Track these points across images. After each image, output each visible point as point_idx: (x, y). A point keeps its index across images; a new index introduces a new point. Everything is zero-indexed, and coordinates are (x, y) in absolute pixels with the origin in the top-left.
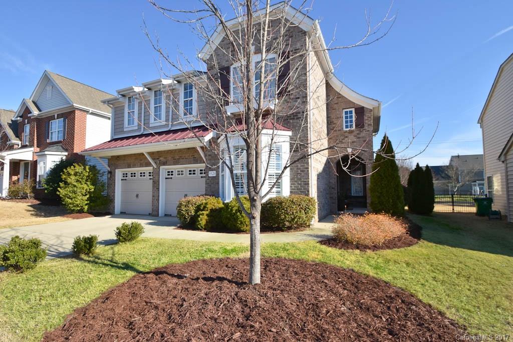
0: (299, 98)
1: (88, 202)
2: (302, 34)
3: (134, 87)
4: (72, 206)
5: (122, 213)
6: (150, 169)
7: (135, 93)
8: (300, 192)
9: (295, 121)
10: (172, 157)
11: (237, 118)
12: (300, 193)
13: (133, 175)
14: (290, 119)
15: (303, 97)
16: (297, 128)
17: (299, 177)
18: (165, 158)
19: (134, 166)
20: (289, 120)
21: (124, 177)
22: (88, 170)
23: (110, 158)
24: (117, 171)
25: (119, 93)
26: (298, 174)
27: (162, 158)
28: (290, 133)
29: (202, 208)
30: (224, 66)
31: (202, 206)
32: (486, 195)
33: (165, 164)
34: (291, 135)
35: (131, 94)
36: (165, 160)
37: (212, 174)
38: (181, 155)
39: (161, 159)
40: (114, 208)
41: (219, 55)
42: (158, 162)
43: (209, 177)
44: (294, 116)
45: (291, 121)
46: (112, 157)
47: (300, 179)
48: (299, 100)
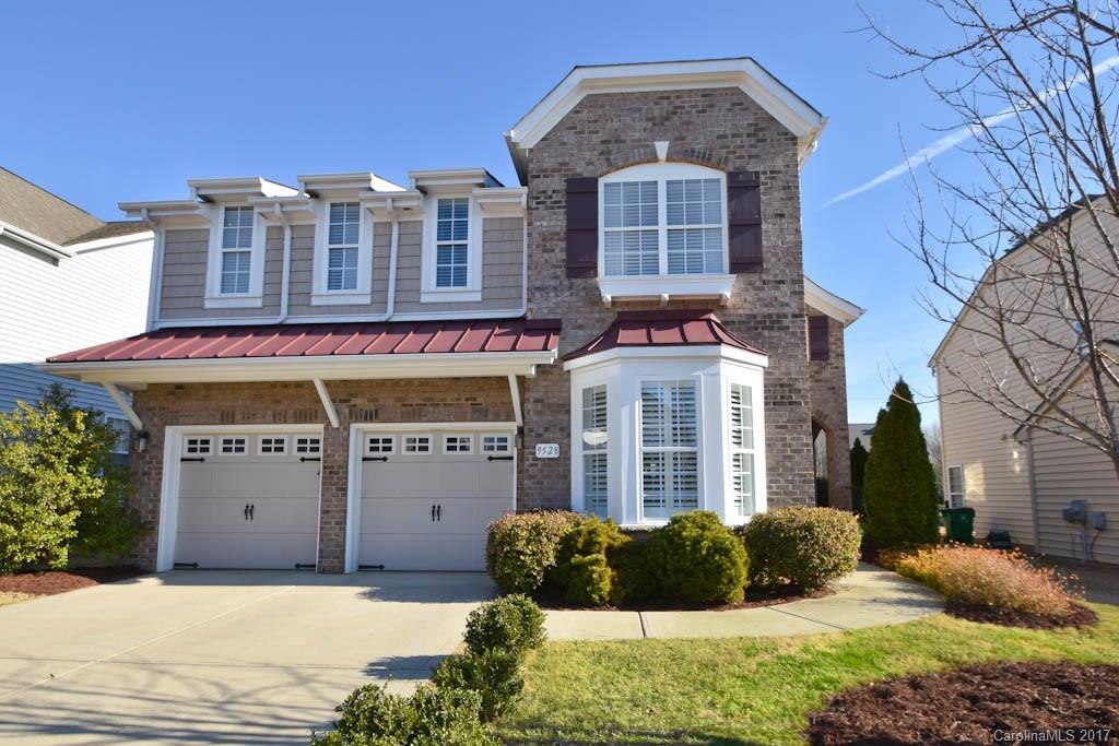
0: (783, 282)
1: (75, 533)
2: (786, 139)
3: (262, 181)
4: (17, 548)
5: (178, 566)
6: (314, 430)
7: (262, 200)
8: (793, 499)
9: (775, 333)
10: (398, 400)
11: (620, 310)
12: (791, 502)
13: (234, 445)
14: (763, 329)
15: (794, 282)
16: (780, 351)
17: (789, 464)
18: (371, 400)
19: (249, 418)
20: (760, 330)
21: (192, 450)
22: (81, 426)
23: (145, 388)
24: (169, 430)
25: (198, 189)
26: (786, 457)
27: (358, 399)
28: (764, 361)
29: (580, 546)
30: (579, 174)
31: (581, 540)
32: (947, 502)
33: (370, 417)
34: (767, 365)
35: (251, 200)
36: (372, 407)
37: (546, 451)
38: (428, 396)
39: (357, 401)
40: (154, 550)
41: (565, 144)
42: (347, 411)
43: (536, 459)
44: (772, 322)
45: (766, 333)
46: (151, 385)
47: (792, 470)
48: (784, 288)
